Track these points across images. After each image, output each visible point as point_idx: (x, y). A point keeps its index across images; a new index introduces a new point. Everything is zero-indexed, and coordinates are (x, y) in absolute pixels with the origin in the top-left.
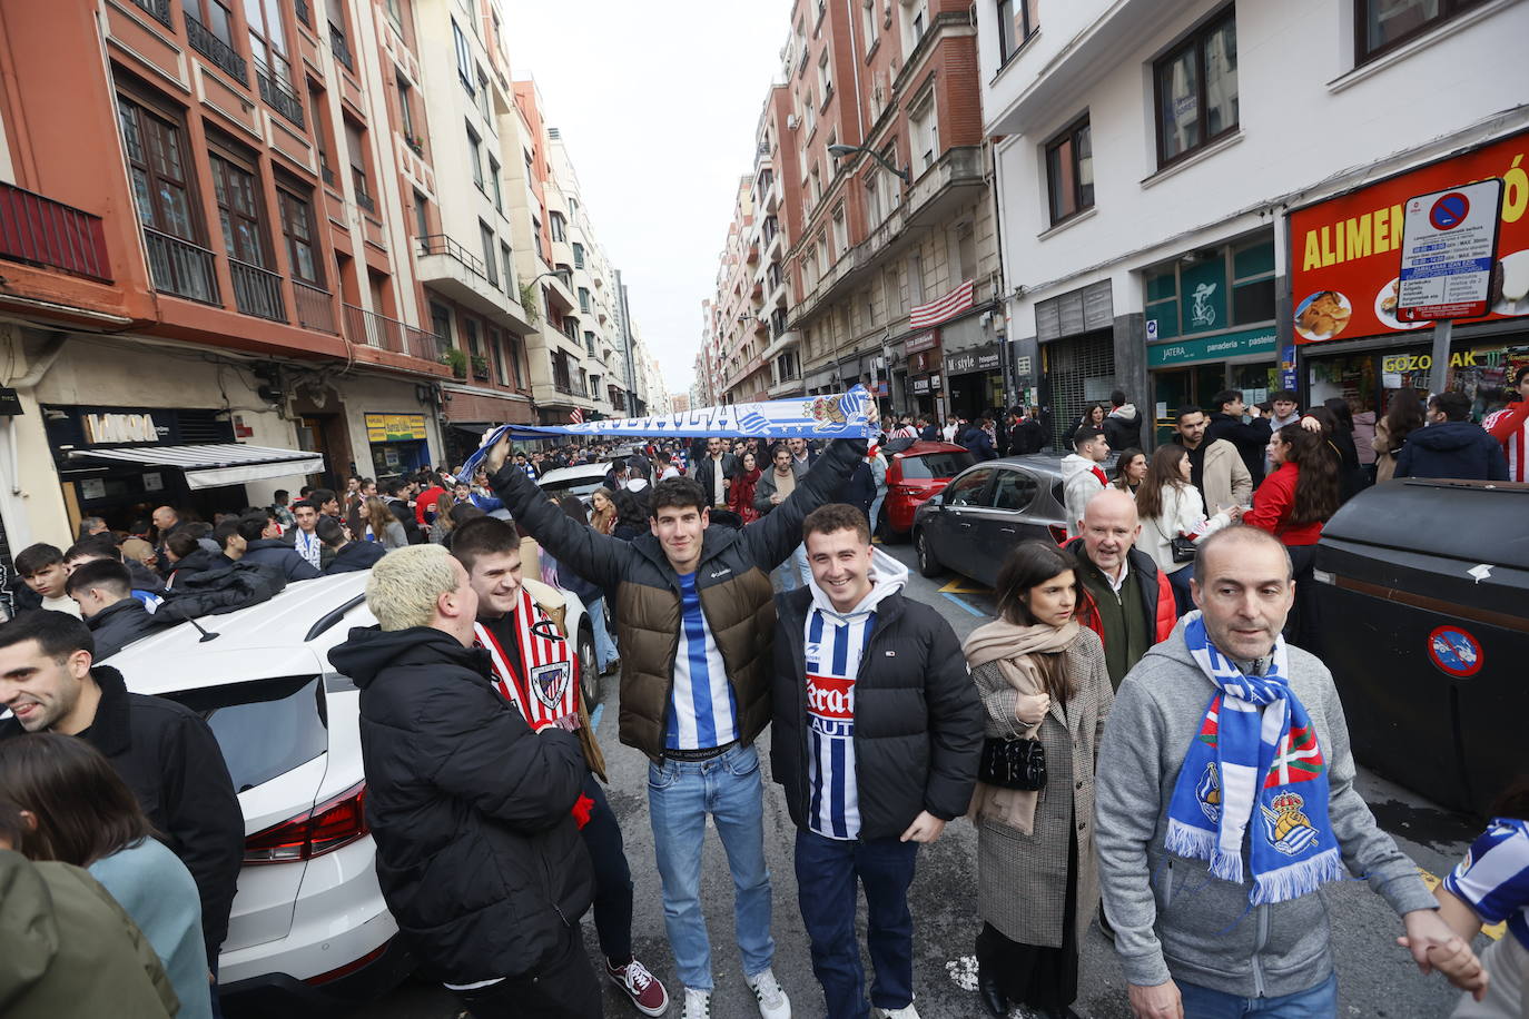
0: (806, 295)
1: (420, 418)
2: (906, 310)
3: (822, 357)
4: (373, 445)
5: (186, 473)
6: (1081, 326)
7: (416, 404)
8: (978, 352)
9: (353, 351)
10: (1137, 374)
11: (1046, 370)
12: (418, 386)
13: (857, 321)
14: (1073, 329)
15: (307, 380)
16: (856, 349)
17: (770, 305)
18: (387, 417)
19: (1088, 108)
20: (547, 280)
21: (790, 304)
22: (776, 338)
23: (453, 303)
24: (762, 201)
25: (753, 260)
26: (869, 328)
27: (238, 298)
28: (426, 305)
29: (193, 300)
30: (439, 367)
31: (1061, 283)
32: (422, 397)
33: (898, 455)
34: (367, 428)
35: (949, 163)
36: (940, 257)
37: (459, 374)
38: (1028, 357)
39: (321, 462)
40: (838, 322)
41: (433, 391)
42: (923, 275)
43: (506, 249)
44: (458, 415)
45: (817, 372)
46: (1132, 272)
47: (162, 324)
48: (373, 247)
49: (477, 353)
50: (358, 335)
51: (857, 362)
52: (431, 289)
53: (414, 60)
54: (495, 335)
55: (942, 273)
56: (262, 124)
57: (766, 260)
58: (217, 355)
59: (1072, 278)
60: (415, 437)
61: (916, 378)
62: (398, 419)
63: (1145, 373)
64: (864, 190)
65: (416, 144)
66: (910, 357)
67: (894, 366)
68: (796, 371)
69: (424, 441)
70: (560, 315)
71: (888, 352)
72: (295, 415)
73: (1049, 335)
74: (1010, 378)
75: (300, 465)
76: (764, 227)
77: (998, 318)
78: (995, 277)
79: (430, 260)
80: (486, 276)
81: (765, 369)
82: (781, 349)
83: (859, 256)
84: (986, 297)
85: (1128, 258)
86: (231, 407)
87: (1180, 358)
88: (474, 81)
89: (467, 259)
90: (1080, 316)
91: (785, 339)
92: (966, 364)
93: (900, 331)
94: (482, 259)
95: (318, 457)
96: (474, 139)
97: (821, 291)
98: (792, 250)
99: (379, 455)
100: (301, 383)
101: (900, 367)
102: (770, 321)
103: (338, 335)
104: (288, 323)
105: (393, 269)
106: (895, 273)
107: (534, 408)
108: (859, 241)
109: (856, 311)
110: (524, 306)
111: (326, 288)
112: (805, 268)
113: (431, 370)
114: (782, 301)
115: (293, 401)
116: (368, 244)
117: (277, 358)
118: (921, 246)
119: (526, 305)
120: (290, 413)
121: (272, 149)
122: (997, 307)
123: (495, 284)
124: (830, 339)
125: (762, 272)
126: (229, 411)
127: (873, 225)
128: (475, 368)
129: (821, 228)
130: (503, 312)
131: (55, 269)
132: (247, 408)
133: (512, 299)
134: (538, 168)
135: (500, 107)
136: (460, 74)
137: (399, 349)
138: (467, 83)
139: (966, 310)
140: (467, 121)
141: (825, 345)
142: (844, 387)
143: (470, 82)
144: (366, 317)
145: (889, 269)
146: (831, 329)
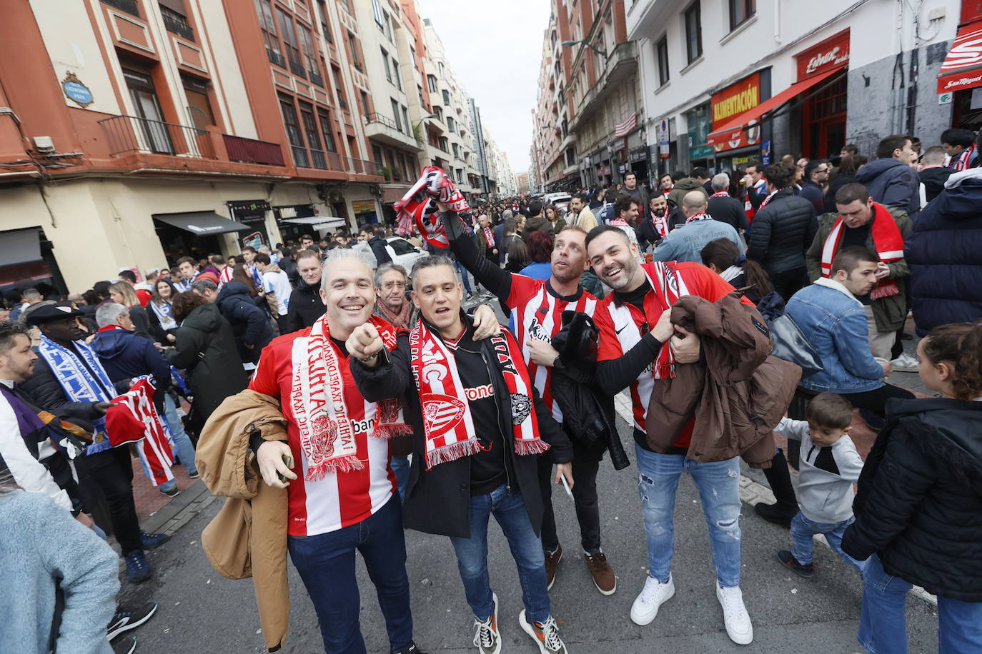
0: (575, 113)
1: (373, 201)
2: (615, 126)
3: (586, 151)
4: (356, 215)
5: (312, 226)
7: (370, 195)
8: (639, 151)
9: (347, 176)
10: (684, 163)
12: (370, 187)
13: (598, 130)
15: (332, 189)
16: (598, 147)
17: (561, 119)
18: (360, 202)
19: (665, 31)
20: (427, 120)
21: (569, 119)
22: (565, 138)
23: (382, 144)
24: (554, 50)
25: (552, 87)
26: (603, 135)
27: (313, 163)
28: (370, 147)
29: (304, 167)
30: (378, 177)
31: (662, 117)
32: (372, 192)
34: (353, 208)
35: (618, 51)
36: (625, 97)
37: (387, 179)
38: (654, 154)
39: (344, 221)
40: (591, 131)
41: (377, 189)
42: (620, 107)
43: (404, 109)
44: (388, 199)
46: (682, 114)
47: (298, 177)
48: (349, 126)
49: (394, 167)
51: (599, 155)
52: (373, 139)
53: (354, 21)
54: (402, 155)
55: (626, 106)
56: (313, 93)
57: (557, 90)
58: (309, 185)
59: (665, 115)
60: (371, 210)
61: (620, 164)
62: (364, 203)
63: (689, 162)
64: (594, 55)
65: (359, 67)
66: (617, 153)
67: (612, 157)
68: (576, 159)
69: (375, 212)
70: (436, 137)
71: (609, 149)
72: (330, 204)
74: (650, 164)
75: (339, 222)
76: (556, 67)
77: (643, 133)
78: (642, 112)
79: (370, 126)
80: (396, 128)
81: (561, 157)
82: (567, 145)
83: (593, 94)
84: (640, 122)
85: (679, 108)
86: (312, 203)
87: (699, 155)
89: (386, 121)
91: (568, 140)
92: (636, 156)
93: (613, 137)
94: (393, 118)
96: (385, 53)
97: (581, 112)
98: (568, 85)
99: (358, 219)
100: (330, 192)
101: (615, 158)
102: (561, 128)
103: (342, 170)
104: (327, 170)
105: (356, 134)
106: (610, 105)
108: (593, 86)
109: (597, 126)
110: (415, 138)
111: (336, 152)
112: (573, 97)
113: (375, 179)
114: (565, 116)
115: (329, 199)
116: (346, 125)
117: (324, 183)
118: (617, 92)
119: (417, 138)
120: (328, 204)
121: (317, 102)
122: (643, 128)
123: (400, 130)
124: (588, 140)
125: (556, 98)
127: (598, 77)
128: (394, 175)
129: (578, 75)
130: (405, 144)
131: (273, 164)
132: (316, 203)
133: (409, 136)
134: (419, 49)
135: (396, 25)
136: (376, 21)
137: (362, 171)
138: (379, 25)
139: (634, 128)
140: (381, 46)
141: (586, 143)
142: (595, 169)
143: (381, 23)
144: (348, 159)
145: (608, 101)
146: (589, 135)
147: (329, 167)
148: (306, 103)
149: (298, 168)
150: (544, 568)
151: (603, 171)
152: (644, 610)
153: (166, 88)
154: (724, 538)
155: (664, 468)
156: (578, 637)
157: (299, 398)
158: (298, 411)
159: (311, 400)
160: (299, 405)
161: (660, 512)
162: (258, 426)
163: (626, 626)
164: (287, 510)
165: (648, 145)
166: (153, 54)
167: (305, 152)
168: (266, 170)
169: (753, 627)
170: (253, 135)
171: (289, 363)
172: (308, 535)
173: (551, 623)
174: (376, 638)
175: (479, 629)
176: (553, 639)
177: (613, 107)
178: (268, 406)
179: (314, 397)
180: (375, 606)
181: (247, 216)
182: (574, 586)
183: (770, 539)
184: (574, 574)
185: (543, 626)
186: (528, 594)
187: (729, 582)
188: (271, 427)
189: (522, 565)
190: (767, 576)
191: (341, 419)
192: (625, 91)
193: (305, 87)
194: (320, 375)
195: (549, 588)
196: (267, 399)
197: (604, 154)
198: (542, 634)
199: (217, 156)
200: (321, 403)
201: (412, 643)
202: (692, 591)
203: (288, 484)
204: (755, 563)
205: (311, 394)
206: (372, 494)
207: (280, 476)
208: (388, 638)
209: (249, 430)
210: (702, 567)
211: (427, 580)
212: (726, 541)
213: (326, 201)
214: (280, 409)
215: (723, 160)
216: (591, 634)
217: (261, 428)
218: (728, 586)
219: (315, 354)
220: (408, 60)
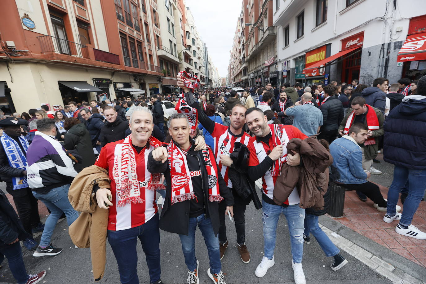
0: (248, 54)
1: (158, 84)
2: (265, 61)
3: (252, 71)
4: (150, 89)
5: (130, 92)
7: (157, 81)
8: (274, 73)
9: (147, 72)
12: (157, 77)
13: (257, 62)
15: (140, 77)
16: (257, 70)
17: (242, 56)
18: (152, 84)
19: (289, 24)
20: (185, 51)
21: (245, 57)
22: (243, 64)
23: (164, 59)
24: (241, 26)
25: (239, 42)
26: (259, 65)
27: (133, 65)
28: (159, 60)
29: (129, 66)
30: (161, 74)
31: (285, 60)
34: (149, 86)
35: (269, 30)
37: (165, 75)
38: (280, 75)
40: (254, 62)
41: (160, 79)
42: (267, 54)
43: (175, 45)
44: (165, 83)
46: (293, 59)
47: (125, 70)
48: (150, 50)
49: (168, 70)
50: (148, 68)
51: (257, 73)
52: (160, 57)
53: (156, 5)
54: (172, 65)
56: (135, 34)
57: (242, 43)
58: (129, 74)
60: (157, 88)
61: (266, 78)
64: (258, 30)
65: (157, 25)
66: (265, 73)
67: (262, 74)
68: (247, 74)
70: (188, 58)
71: (262, 71)
72: (139, 83)
74: (278, 79)
76: (242, 34)
78: (276, 57)
79: (159, 51)
80: (171, 53)
81: (241, 72)
82: (244, 68)
83: (256, 47)
84: (275, 61)
85: (292, 56)
86: (131, 82)
88: (168, 6)
89: (167, 50)
91: (244, 65)
92: (273, 75)
93: (264, 66)
94: (170, 49)
95: (144, 91)
96: (168, 20)
97: (251, 54)
98: (246, 42)
99: (151, 91)
101: (264, 75)
102: (242, 60)
103: (145, 69)
105: (153, 54)
108: (257, 43)
109: (257, 60)
111: (144, 61)
112: (248, 47)
113: (159, 74)
114: (244, 55)
115: (138, 81)
116: (149, 50)
117: (138, 74)
118: (267, 47)
119: (179, 58)
121: (137, 38)
122: (276, 64)
123: (172, 54)
125: (241, 47)
127: (259, 40)
128: (168, 73)
129: (251, 38)
130: (174, 60)
131: (115, 64)
132: (133, 82)
133: (176, 57)
134: (183, 20)
135: (174, 9)
136: (166, 6)
137: (154, 70)
138: (167, 8)
139: (272, 63)
140: (167, 17)
141: (252, 67)
142: (255, 79)
143: (168, 7)
144: (149, 65)
145: (263, 51)
146: (253, 64)
147: (140, 67)
148: (132, 38)
150: (219, 251)
151: (258, 80)
152: (261, 271)
153: (70, 25)
154: (296, 242)
155: (273, 211)
156: (232, 281)
157: (116, 170)
158: (116, 176)
159: (122, 172)
160: (116, 173)
161: (270, 229)
162: (97, 181)
163: (253, 277)
164: (108, 219)
165: (278, 71)
166: (65, 10)
167: (130, 59)
168: (112, 66)
169: (306, 280)
170: (107, 50)
171: (113, 155)
172: (116, 230)
173: (221, 274)
174: (144, 277)
175: (190, 275)
176: (222, 281)
177: (265, 53)
178: (103, 173)
179: (123, 170)
180: (145, 262)
181: (101, 85)
182: (232, 259)
183: (316, 243)
184: (232, 254)
185: (218, 275)
186: (212, 261)
187: (297, 261)
188: (103, 182)
189: (210, 249)
190: (314, 259)
191: (134, 181)
192: (270, 47)
193: (132, 32)
194: (126, 161)
195: (221, 259)
196: (102, 170)
197: (259, 72)
198: (217, 279)
199: (90, 58)
200: (126, 173)
201: (160, 280)
202: (282, 263)
203: (109, 207)
204: (309, 253)
205: (122, 169)
206: (146, 214)
207: (105, 204)
208: (150, 277)
209: (93, 183)
210: (287, 253)
211: (169, 252)
212: (297, 244)
214: (108, 174)
215: (308, 80)
216: (238, 280)
217: (99, 182)
218: (297, 262)
219: (125, 151)
220: (178, 24)
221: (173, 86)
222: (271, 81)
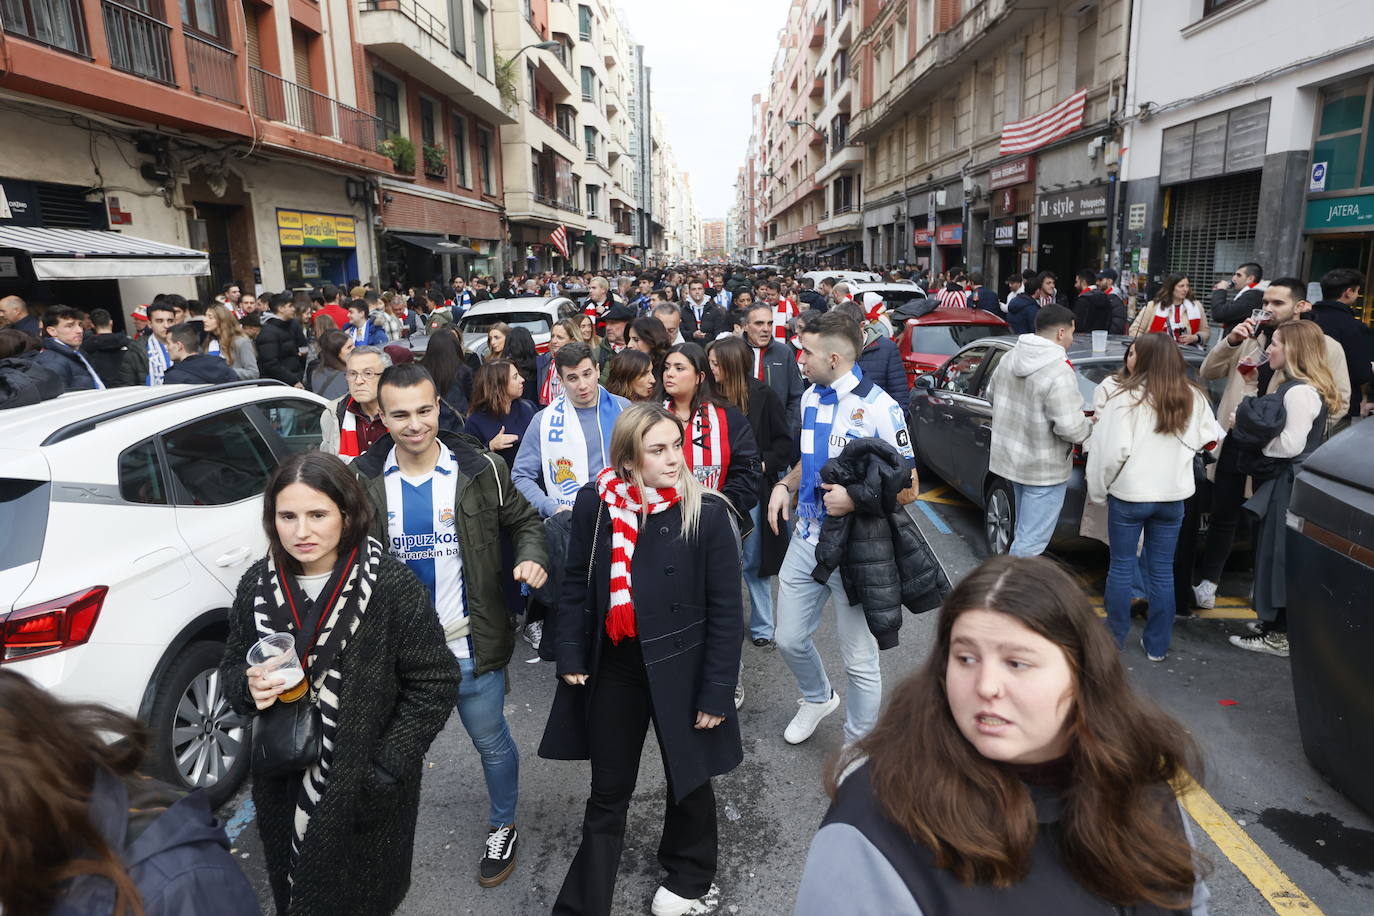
0: (876, 98)
1: (350, 220)
2: (997, 127)
3: (888, 184)
4: (284, 249)
5: (33, 260)
6: (1221, 165)
7: (345, 203)
8: (1080, 191)
9: (259, 128)
10: (1285, 239)
11: (1165, 224)
12: (349, 180)
13: (935, 138)
14: (1211, 168)
15: (204, 160)
16: (930, 178)
17: (832, 108)
18: (304, 215)
20: (535, 55)
21: (855, 108)
22: (834, 153)
23: (405, 76)
25: (817, 44)
26: (950, 148)
27: (114, 52)
28: (368, 77)
29: (54, 48)
30: (375, 157)
31: (1201, 101)
32: (353, 193)
33: (912, 321)
34: (279, 228)
36: (1049, 53)
37: (403, 168)
38: (1144, 205)
39: (206, 263)
40: (912, 138)
41: (368, 189)
42: (1024, 78)
43: (480, 8)
44: (400, 221)
45: (878, 205)
46: (1305, 90)
47: (12, 75)
49: (432, 144)
50: (273, 107)
51: (928, 195)
52: (374, 55)
54: (459, 121)
55: (1050, 78)
57: (832, 45)
58: (89, 121)
59: (1218, 95)
60: (341, 244)
61: (999, 223)
62: (318, 220)
63: (1299, 236)
66: (994, 194)
67: (974, 203)
68: (855, 201)
69: (351, 252)
70: (550, 100)
71: (968, 184)
72: (186, 203)
73: (1178, 176)
74: (1116, 232)
75: (180, 264)
77: (1112, 147)
78: (1116, 88)
79: (376, 16)
80: (448, 43)
81: (817, 194)
82: (840, 169)
83: (945, 47)
84: (1101, 116)
85: (1301, 67)
86: (105, 185)
87: (1352, 220)
89: (424, 20)
90: (1220, 151)
91: (844, 156)
92: (1064, 209)
93: (987, 156)
94: (445, 20)
95: (203, 257)
97: (894, 93)
98: (865, 34)
99: (294, 263)
100: (196, 164)
101: (982, 205)
102: (829, 131)
103: (242, 107)
104: (177, 88)
105: (325, 26)
106: (990, 75)
107: (505, 221)
109: (936, 124)
110: (499, 86)
111: (230, 45)
112: (879, 59)
113: (363, 161)
114: (845, 103)
115: (184, 186)
117: (164, 130)
118: (1027, 37)
119: (503, 85)
120: (179, 200)
122: (1112, 131)
123: (461, 56)
124: (900, 158)
125: (826, 61)
126: (102, 190)
128: (428, 163)
130: (469, 93)
132: (127, 190)
133: (483, 75)
137: (327, 130)
139: (1073, 131)
141: (893, 168)
142: (910, 228)
144: (286, 87)
145: (983, 68)
146: (903, 147)
149: (8, 39)
151: (936, 234)
165: (1123, 178)
197: (945, 192)
213: (170, 190)
221: (454, 238)
222: (1040, 245)
